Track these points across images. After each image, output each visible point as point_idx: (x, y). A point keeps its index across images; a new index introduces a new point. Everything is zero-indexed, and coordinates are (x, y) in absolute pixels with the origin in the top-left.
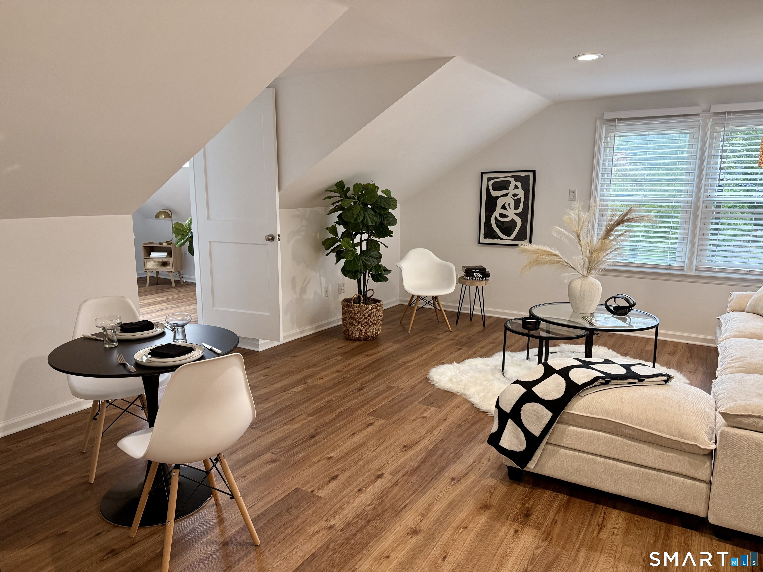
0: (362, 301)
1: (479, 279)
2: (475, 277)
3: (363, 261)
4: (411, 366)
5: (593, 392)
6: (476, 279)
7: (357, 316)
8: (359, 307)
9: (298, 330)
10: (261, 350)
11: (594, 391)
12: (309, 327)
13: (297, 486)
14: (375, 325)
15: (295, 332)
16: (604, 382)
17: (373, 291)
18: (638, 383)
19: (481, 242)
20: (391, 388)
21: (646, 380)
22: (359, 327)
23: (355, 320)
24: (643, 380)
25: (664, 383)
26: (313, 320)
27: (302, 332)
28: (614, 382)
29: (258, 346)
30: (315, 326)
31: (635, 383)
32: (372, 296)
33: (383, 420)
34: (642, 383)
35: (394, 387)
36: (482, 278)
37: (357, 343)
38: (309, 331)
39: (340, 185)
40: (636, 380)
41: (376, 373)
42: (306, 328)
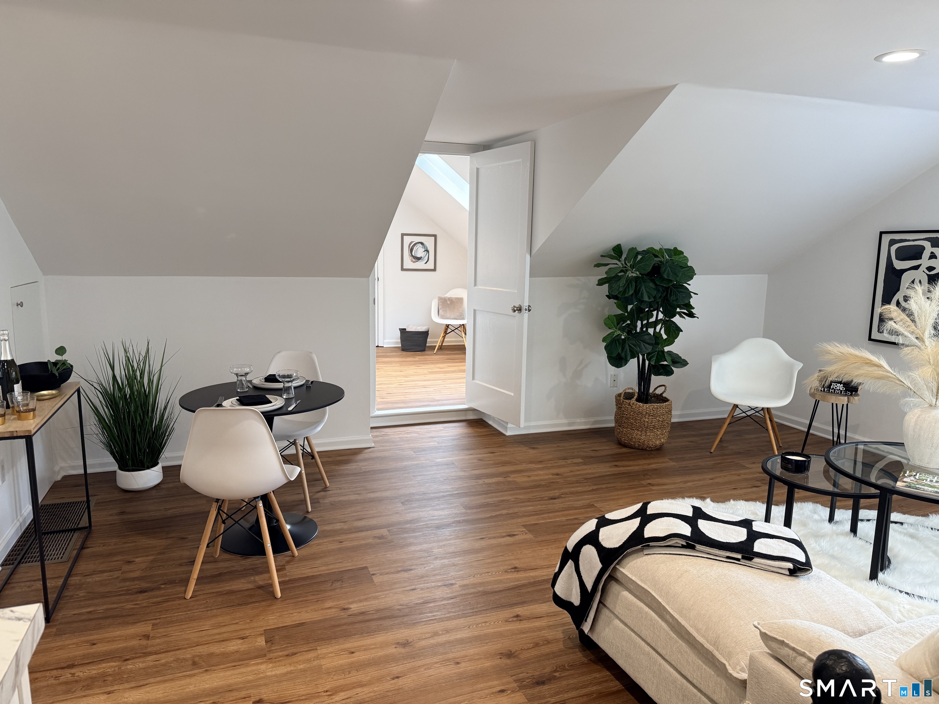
0: (635, 397)
1: (841, 392)
2: (833, 388)
3: (629, 346)
4: (654, 490)
5: (661, 552)
6: (834, 391)
7: (626, 415)
8: (629, 405)
9: (565, 421)
10: (508, 433)
11: (664, 552)
12: (583, 420)
13: (367, 565)
14: (652, 432)
15: (558, 422)
16: (685, 544)
17: (665, 389)
18: (742, 560)
19: (872, 337)
20: (593, 506)
21: (756, 560)
22: (629, 430)
23: (624, 419)
24: (750, 559)
25: (788, 573)
26: (589, 413)
27: (570, 424)
28: (700, 548)
29: (506, 428)
30: (592, 419)
31: (738, 560)
32: (663, 393)
33: (531, 536)
34: (749, 562)
35: (596, 507)
36: (846, 391)
37: (624, 450)
38: (581, 424)
39: (617, 250)
40: (739, 556)
41: (595, 487)
42: (578, 421)
